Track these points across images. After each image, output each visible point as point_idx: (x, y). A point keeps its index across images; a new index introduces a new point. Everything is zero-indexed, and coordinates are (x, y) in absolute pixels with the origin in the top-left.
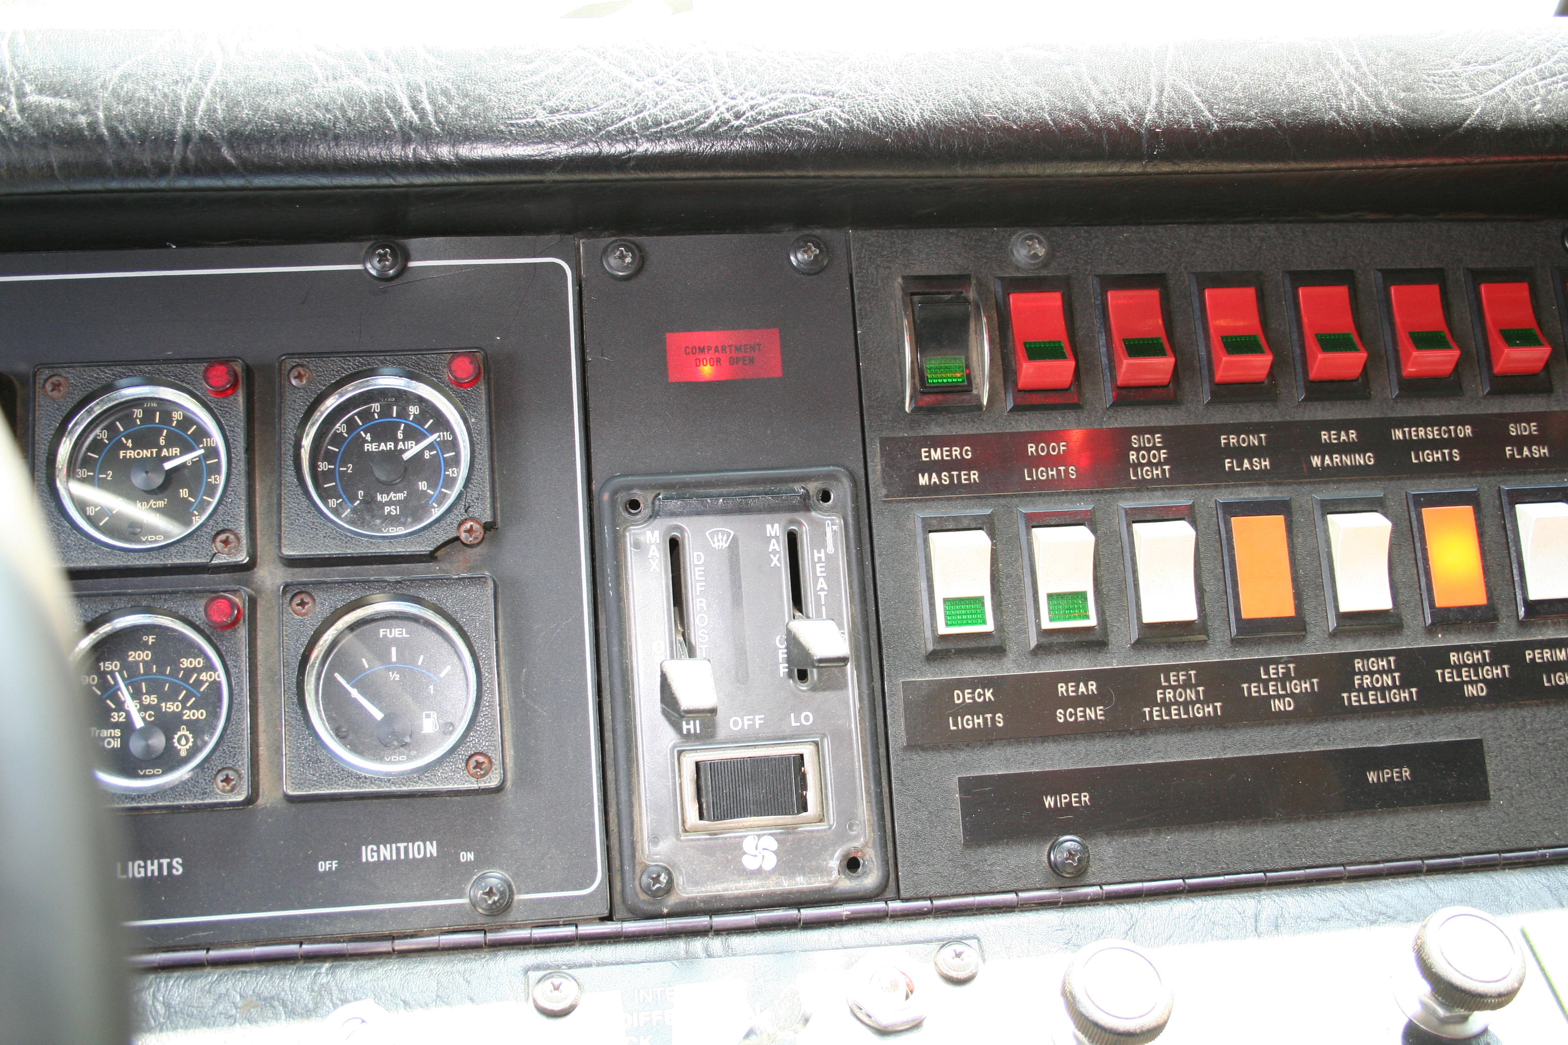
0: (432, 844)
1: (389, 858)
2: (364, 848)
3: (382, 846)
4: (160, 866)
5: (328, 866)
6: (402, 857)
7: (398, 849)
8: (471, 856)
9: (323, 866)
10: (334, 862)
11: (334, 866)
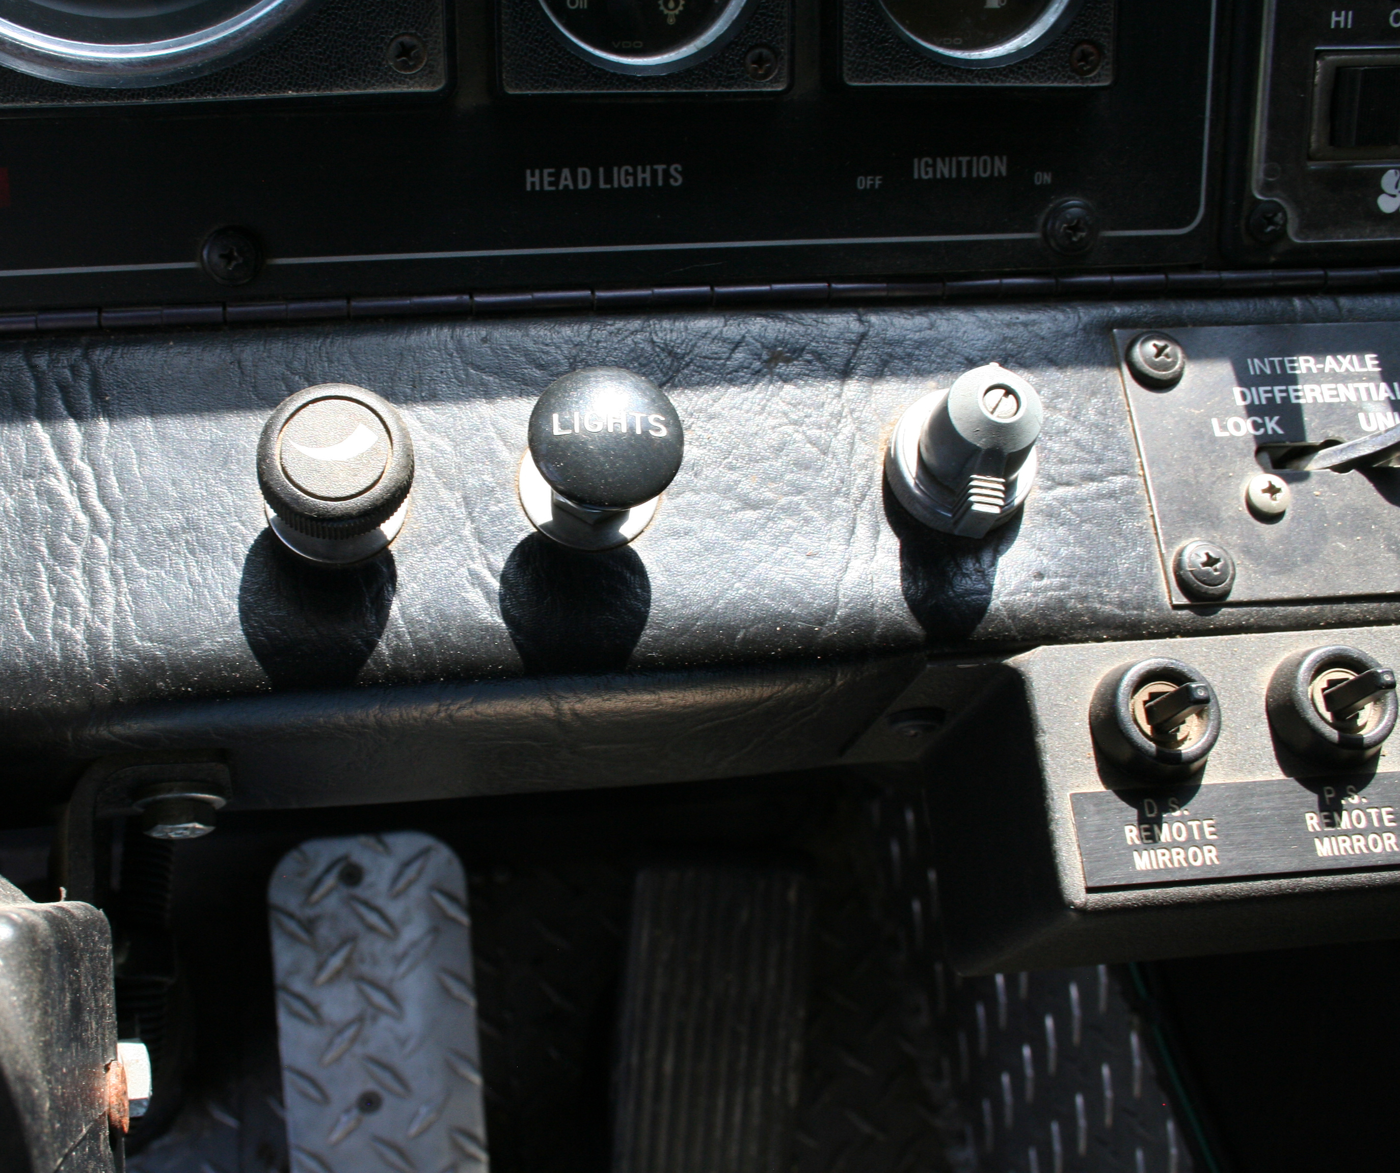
0: (1001, 160)
1: (947, 175)
2: (916, 161)
3: (939, 160)
4: (654, 173)
5: (869, 183)
6: (964, 175)
7: (959, 164)
8: (1047, 178)
9: (863, 183)
10: (878, 178)
11: (878, 182)
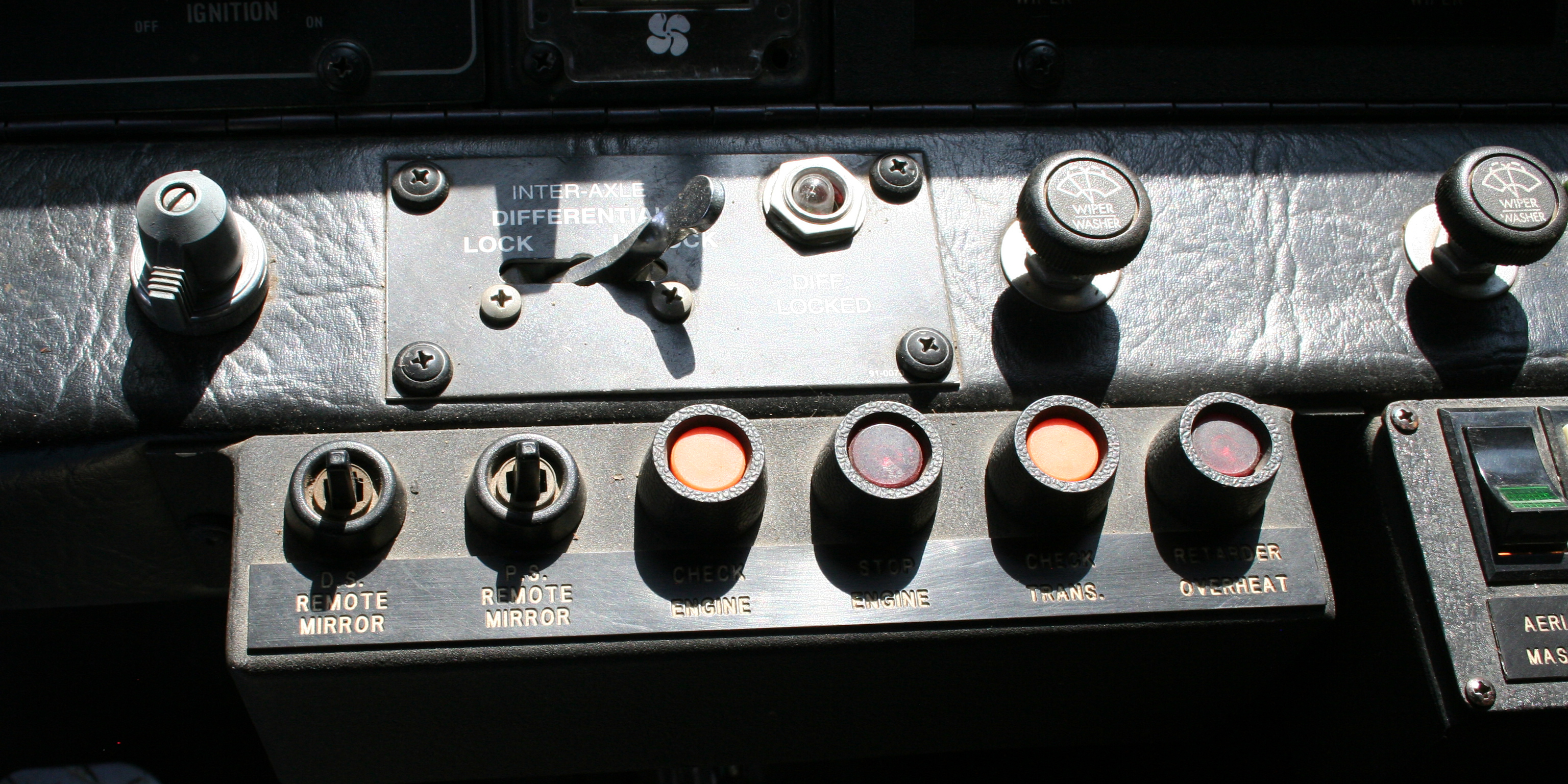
0: (272, 5)
1: (219, 19)
2: (189, 6)
3: (211, 7)
5: (146, 27)
6: (236, 18)
7: (231, 9)
8: (319, 22)
9: (141, 27)
10: (154, 22)
11: (154, 26)
